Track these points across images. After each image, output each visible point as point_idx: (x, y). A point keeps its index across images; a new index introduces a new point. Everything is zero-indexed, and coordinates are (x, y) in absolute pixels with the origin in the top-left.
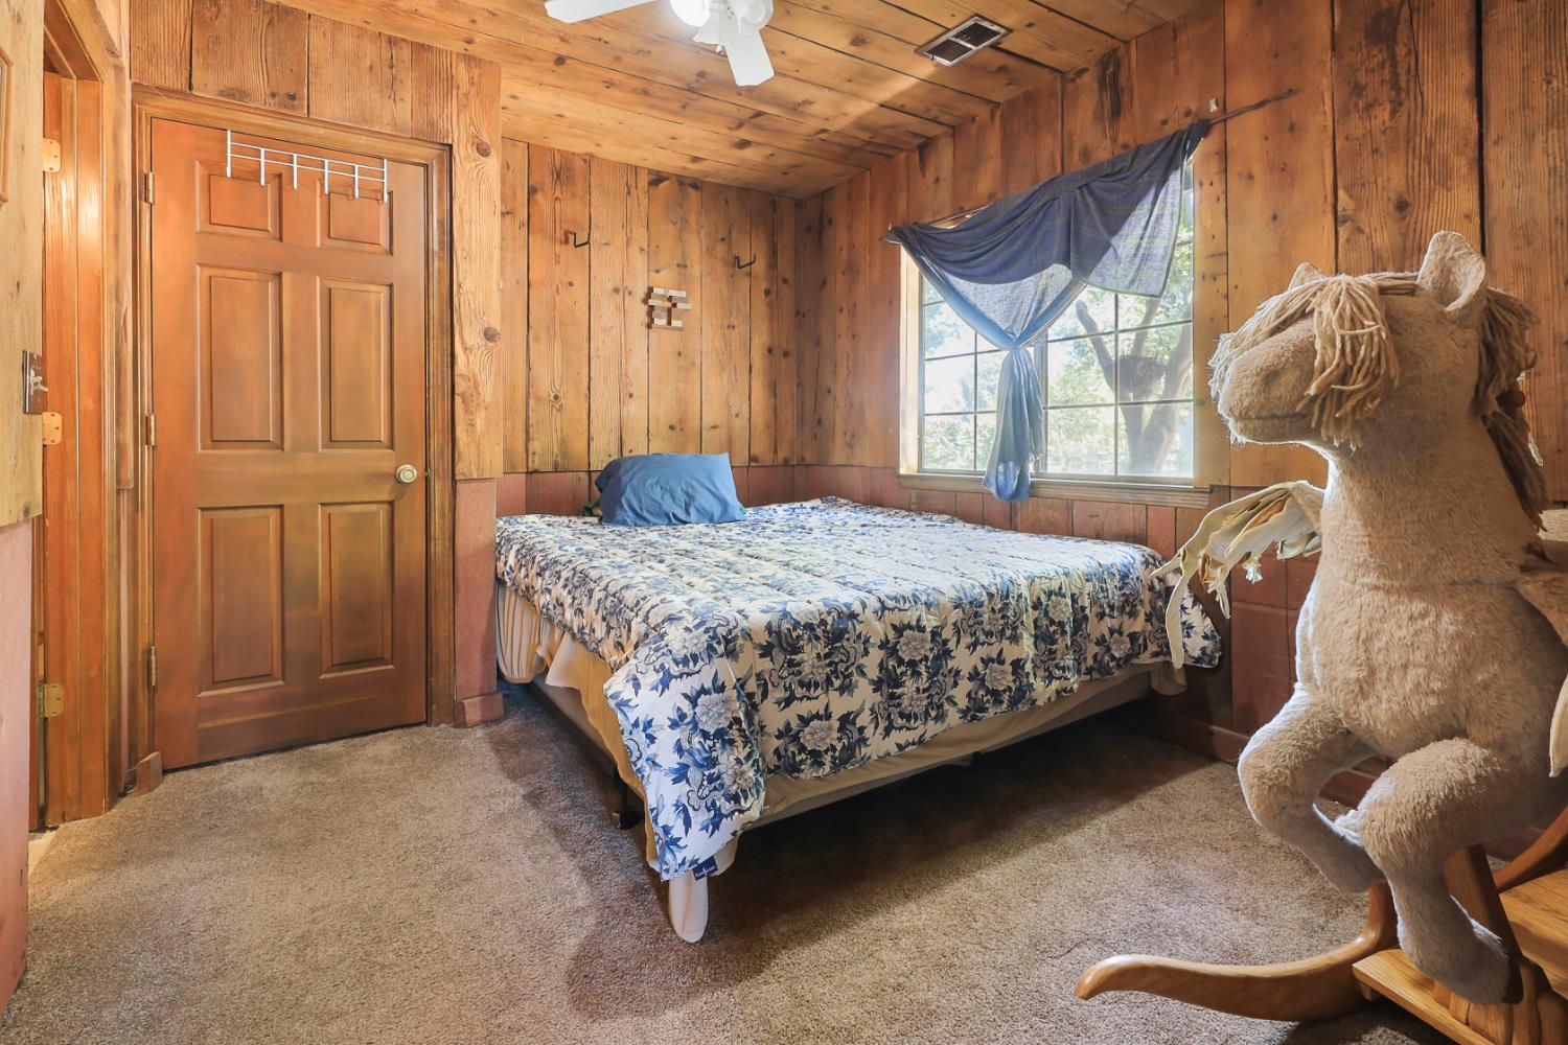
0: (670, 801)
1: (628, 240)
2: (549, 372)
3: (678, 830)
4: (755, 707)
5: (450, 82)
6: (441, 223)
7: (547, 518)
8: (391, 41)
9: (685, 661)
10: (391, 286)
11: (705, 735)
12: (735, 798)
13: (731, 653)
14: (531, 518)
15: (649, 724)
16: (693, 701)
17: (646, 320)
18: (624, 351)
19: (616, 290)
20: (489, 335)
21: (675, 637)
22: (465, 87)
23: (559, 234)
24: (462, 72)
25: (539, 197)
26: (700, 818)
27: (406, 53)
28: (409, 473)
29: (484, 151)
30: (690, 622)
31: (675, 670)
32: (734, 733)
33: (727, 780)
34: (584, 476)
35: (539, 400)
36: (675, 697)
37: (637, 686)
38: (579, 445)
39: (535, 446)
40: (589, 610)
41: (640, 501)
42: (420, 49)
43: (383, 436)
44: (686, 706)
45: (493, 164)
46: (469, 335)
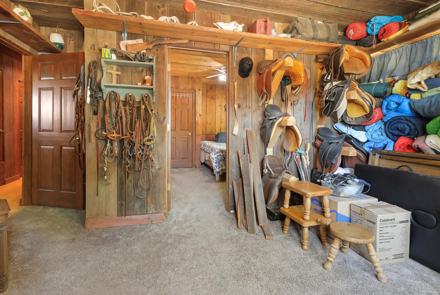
0: (215, 165)
1: (222, 97)
2: (209, 119)
3: (215, 168)
4: (225, 158)
5: (196, 81)
6: (194, 100)
7: (208, 141)
8: (189, 78)
9: (217, 153)
10: (188, 109)
11: (219, 160)
12: (222, 166)
13: (222, 152)
14: (206, 141)
15: (213, 158)
16: (218, 156)
17: (225, 110)
18: (221, 115)
19: (220, 105)
20: (200, 115)
21: (216, 150)
22: (197, 82)
23: (211, 97)
24: (197, 80)
25: (208, 92)
26: (218, 167)
27: (190, 79)
28: (190, 134)
29: (200, 90)
30: (218, 149)
31: (216, 153)
32: (222, 160)
33: (221, 164)
34: (214, 135)
35: (207, 123)
36: (216, 156)
37: (212, 154)
38: (214, 131)
39: (207, 131)
40: (210, 150)
41: (221, 139)
42: (192, 78)
43: (187, 129)
44: (217, 157)
45: (201, 92)
46: (198, 115)
